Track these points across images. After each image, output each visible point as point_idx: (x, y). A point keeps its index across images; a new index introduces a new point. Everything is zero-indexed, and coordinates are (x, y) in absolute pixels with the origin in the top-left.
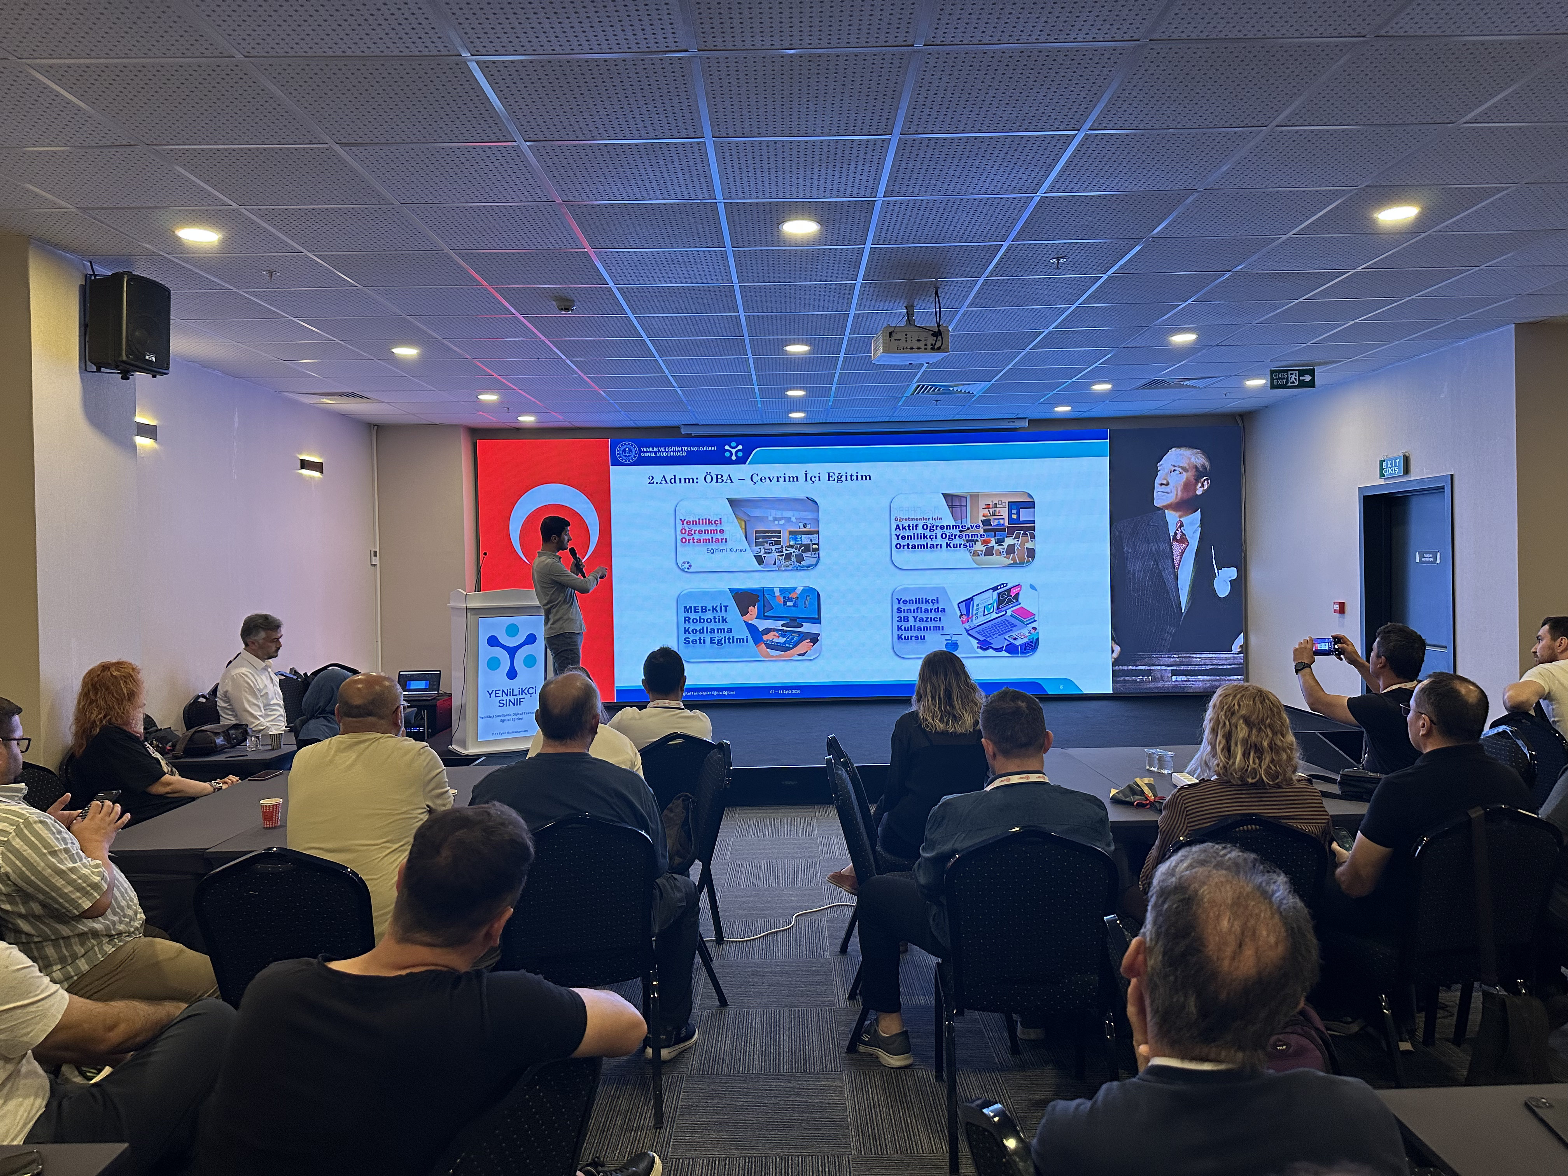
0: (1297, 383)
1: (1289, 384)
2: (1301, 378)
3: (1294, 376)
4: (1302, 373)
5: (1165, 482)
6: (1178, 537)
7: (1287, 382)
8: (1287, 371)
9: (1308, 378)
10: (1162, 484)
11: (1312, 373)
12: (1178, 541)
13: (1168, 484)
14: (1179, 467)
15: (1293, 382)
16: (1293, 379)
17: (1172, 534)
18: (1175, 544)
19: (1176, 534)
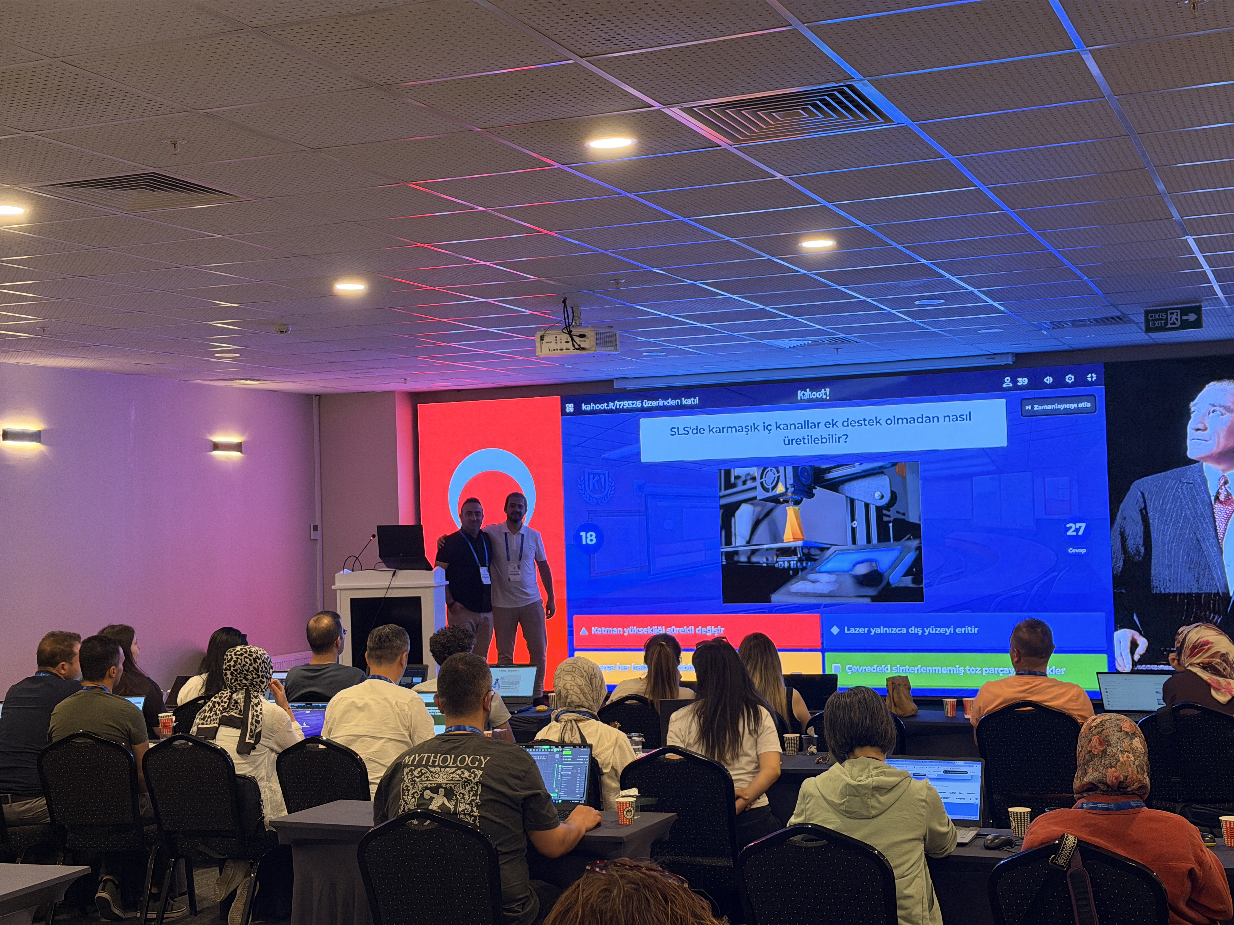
0: (1178, 324)
1: (1169, 326)
2: (1184, 318)
3: (1174, 316)
4: (1185, 311)
5: (1200, 426)
6: (1222, 498)
7: (1166, 324)
8: (1166, 311)
9: (1192, 317)
10: (1198, 430)
11: (1197, 310)
12: (1221, 502)
13: (1205, 429)
14: (1220, 406)
15: (1174, 323)
16: (1173, 319)
17: (1213, 493)
18: (1217, 506)
19: (1218, 493)
